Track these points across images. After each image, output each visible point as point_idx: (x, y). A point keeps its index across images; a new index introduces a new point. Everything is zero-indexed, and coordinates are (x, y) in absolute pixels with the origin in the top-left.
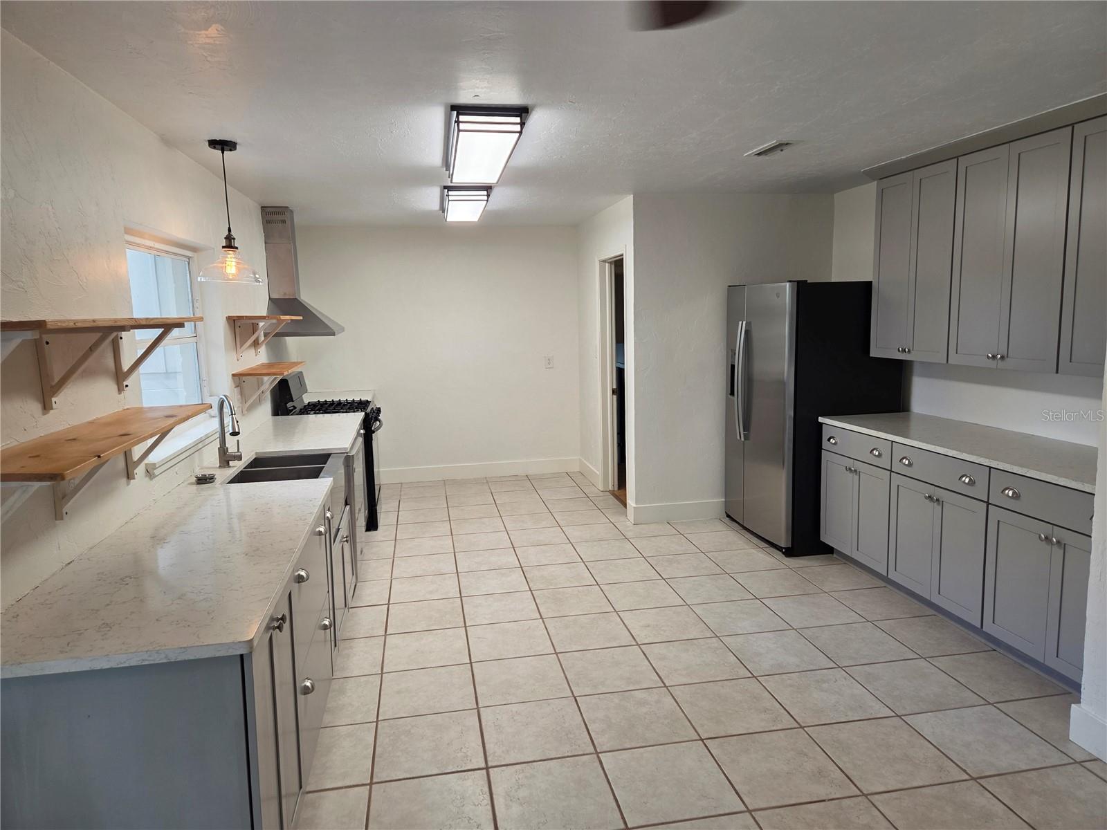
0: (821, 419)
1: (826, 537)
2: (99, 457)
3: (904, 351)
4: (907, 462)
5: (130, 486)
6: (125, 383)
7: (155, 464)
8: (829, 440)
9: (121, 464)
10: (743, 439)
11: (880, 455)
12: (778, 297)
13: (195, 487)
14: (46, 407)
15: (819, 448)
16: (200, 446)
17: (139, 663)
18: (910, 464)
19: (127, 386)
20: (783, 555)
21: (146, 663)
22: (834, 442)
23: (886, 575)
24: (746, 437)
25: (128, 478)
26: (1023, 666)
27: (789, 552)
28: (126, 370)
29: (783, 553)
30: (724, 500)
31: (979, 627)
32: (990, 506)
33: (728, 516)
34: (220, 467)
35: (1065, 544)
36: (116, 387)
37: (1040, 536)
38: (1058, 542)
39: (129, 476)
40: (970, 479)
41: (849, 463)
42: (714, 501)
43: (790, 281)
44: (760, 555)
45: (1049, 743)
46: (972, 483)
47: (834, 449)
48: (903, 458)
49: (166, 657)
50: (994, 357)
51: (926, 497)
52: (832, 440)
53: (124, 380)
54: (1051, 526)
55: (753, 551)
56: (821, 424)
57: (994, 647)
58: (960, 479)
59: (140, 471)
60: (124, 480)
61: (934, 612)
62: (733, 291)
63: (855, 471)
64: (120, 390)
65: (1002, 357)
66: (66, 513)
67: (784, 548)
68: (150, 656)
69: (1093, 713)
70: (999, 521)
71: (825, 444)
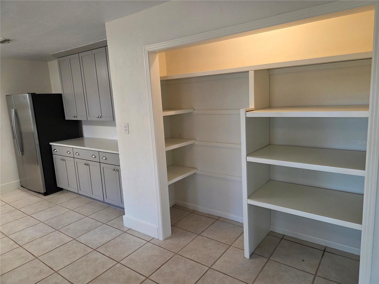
0: (50, 144)
1: (59, 185)
3: (75, 117)
4: (78, 154)
8: (54, 150)
10: (21, 155)
11: (70, 153)
12: (24, 99)
15: (52, 154)
18: (79, 154)
20: (44, 196)
22: (56, 151)
23: (78, 193)
24: (23, 155)
26: (116, 209)
27: (46, 194)
29: (43, 195)
30: (19, 180)
31: (103, 201)
32: (100, 163)
33: (22, 186)
35: (118, 170)
37: (113, 170)
38: (117, 170)
40: (95, 156)
41: (61, 157)
42: (16, 181)
43: (28, 93)
44: (34, 198)
45: (118, 229)
46: (95, 157)
47: (56, 153)
48: (76, 153)
50: (98, 117)
51: (84, 164)
52: (55, 150)
54: (115, 166)
55: (31, 197)
56: (51, 145)
57: (109, 206)
58: (92, 156)
61: (93, 200)
62: (8, 97)
63: (64, 160)
65: (100, 117)
67: (43, 193)
69: (128, 216)
70: (103, 167)
71: (53, 152)
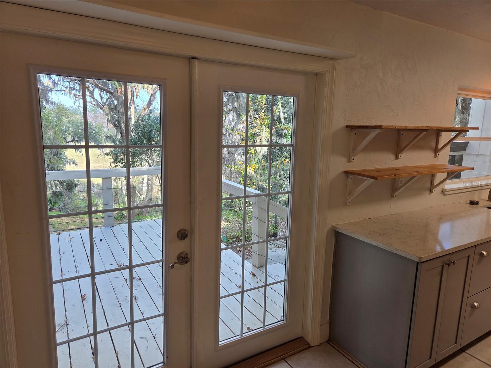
2: (395, 176)
5: (431, 195)
6: (438, 154)
7: (446, 189)
9: (428, 185)
13: (468, 205)
14: (397, 158)
16: (480, 188)
17: (383, 248)
19: (439, 155)
21: (385, 249)
25: (430, 191)
28: (439, 148)
34: (488, 200)
36: (434, 155)
39: (431, 191)
49: (391, 250)
53: (438, 152)
59: (437, 190)
60: (428, 192)
64: (435, 156)
66: (395, 196)
68: (386, 247)
